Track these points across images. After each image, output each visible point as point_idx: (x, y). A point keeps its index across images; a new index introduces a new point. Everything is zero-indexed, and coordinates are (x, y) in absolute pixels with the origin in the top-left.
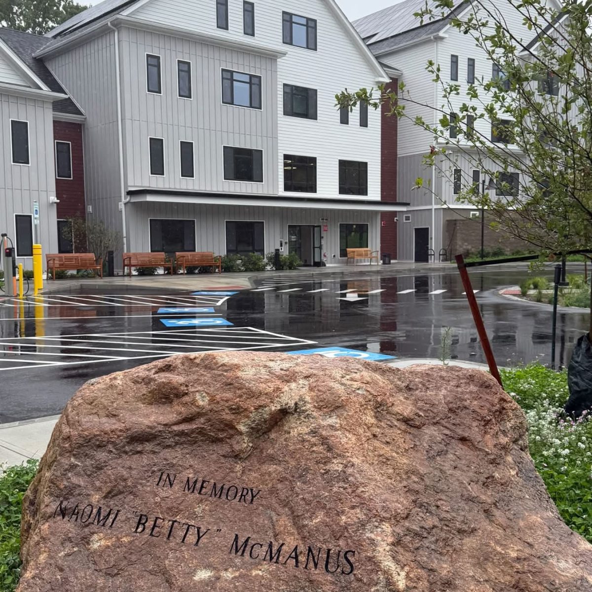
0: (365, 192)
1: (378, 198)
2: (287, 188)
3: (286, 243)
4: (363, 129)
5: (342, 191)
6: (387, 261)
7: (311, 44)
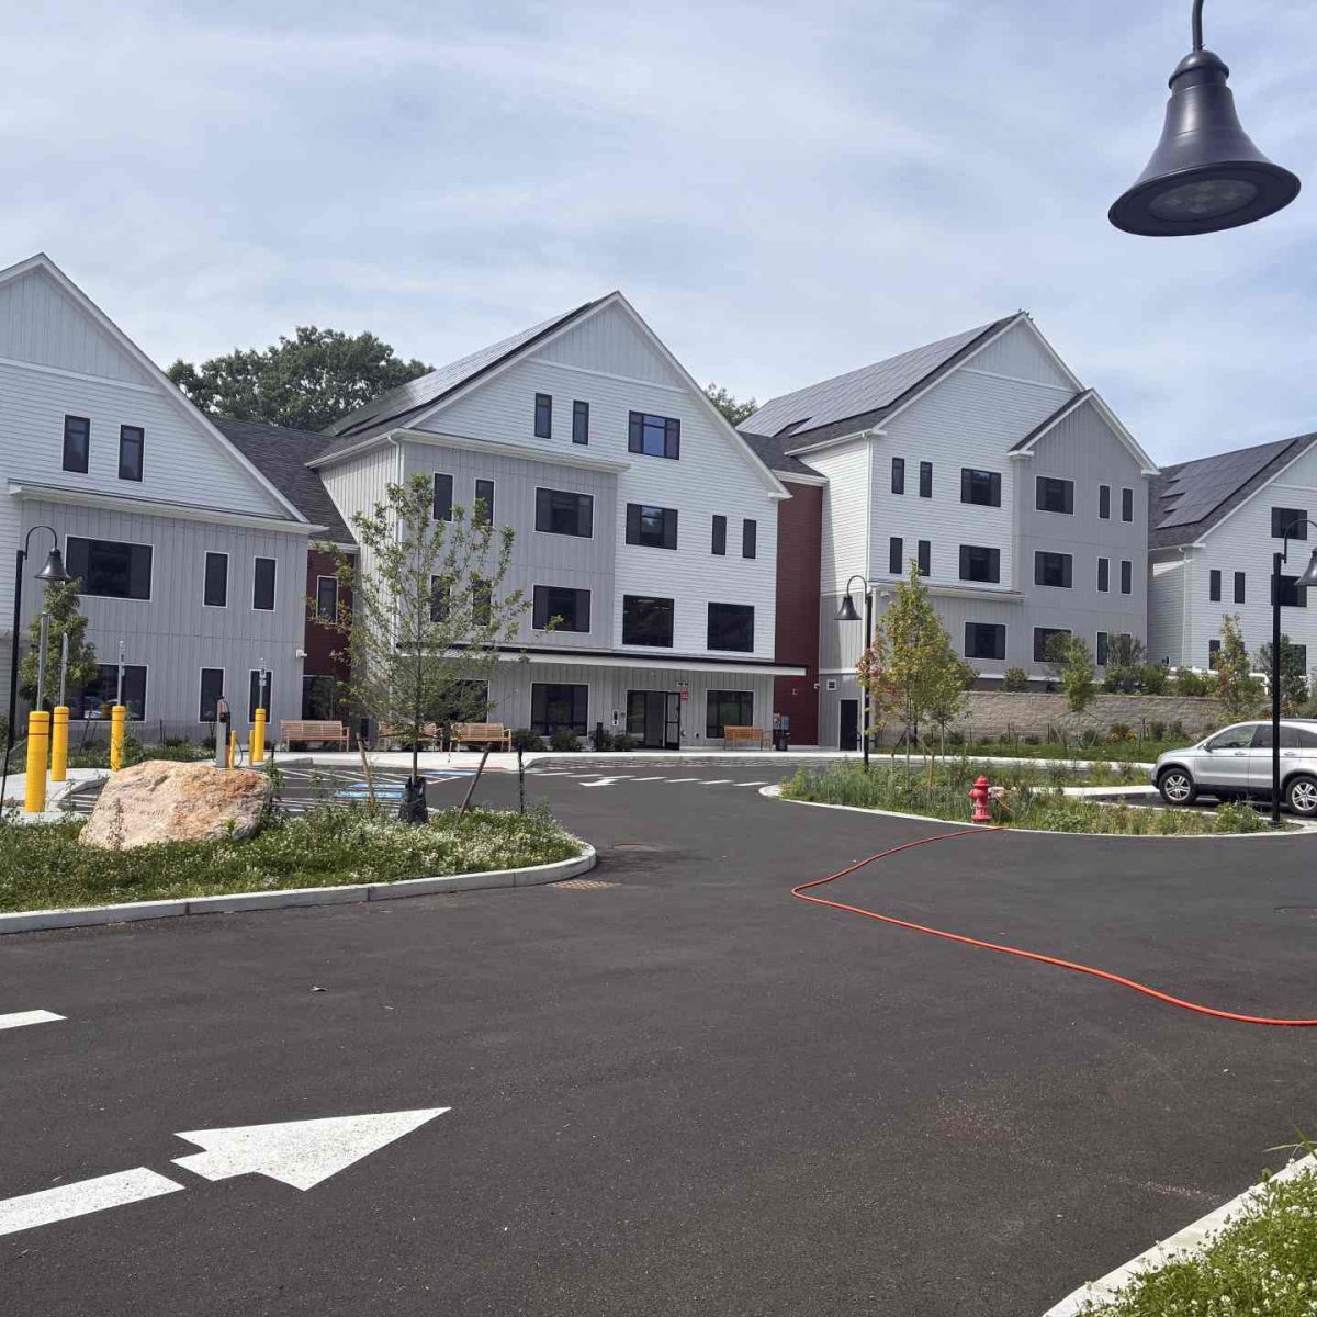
0: (749, 647)
1: (770, 655)
2: (626, 641)
3: (622, 714)
4: (749, 561)
5: (711, 646)
6: (782, 745)
7: (671, 451)
